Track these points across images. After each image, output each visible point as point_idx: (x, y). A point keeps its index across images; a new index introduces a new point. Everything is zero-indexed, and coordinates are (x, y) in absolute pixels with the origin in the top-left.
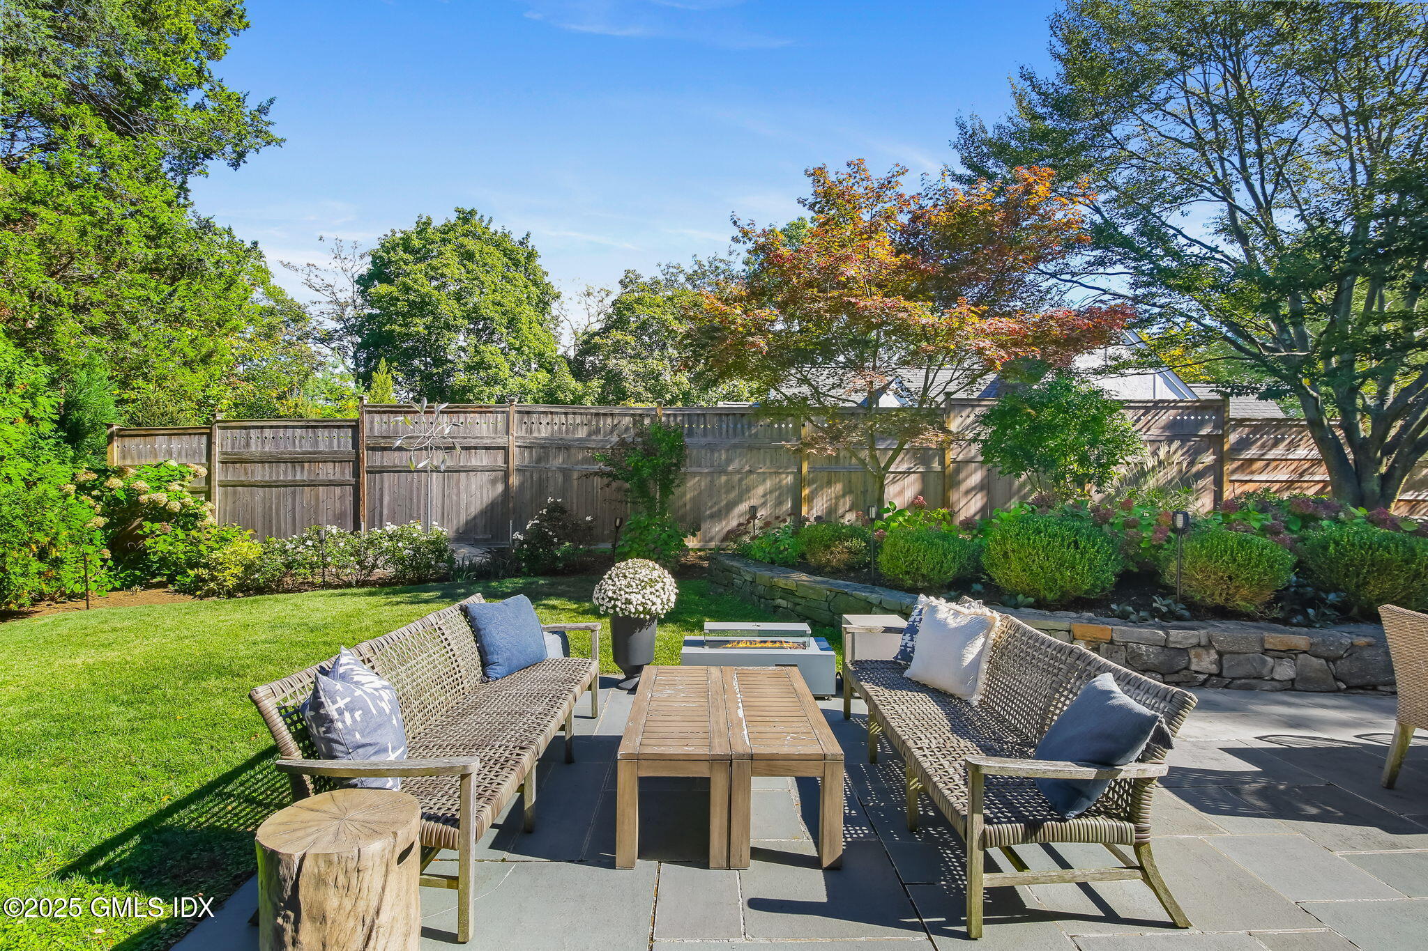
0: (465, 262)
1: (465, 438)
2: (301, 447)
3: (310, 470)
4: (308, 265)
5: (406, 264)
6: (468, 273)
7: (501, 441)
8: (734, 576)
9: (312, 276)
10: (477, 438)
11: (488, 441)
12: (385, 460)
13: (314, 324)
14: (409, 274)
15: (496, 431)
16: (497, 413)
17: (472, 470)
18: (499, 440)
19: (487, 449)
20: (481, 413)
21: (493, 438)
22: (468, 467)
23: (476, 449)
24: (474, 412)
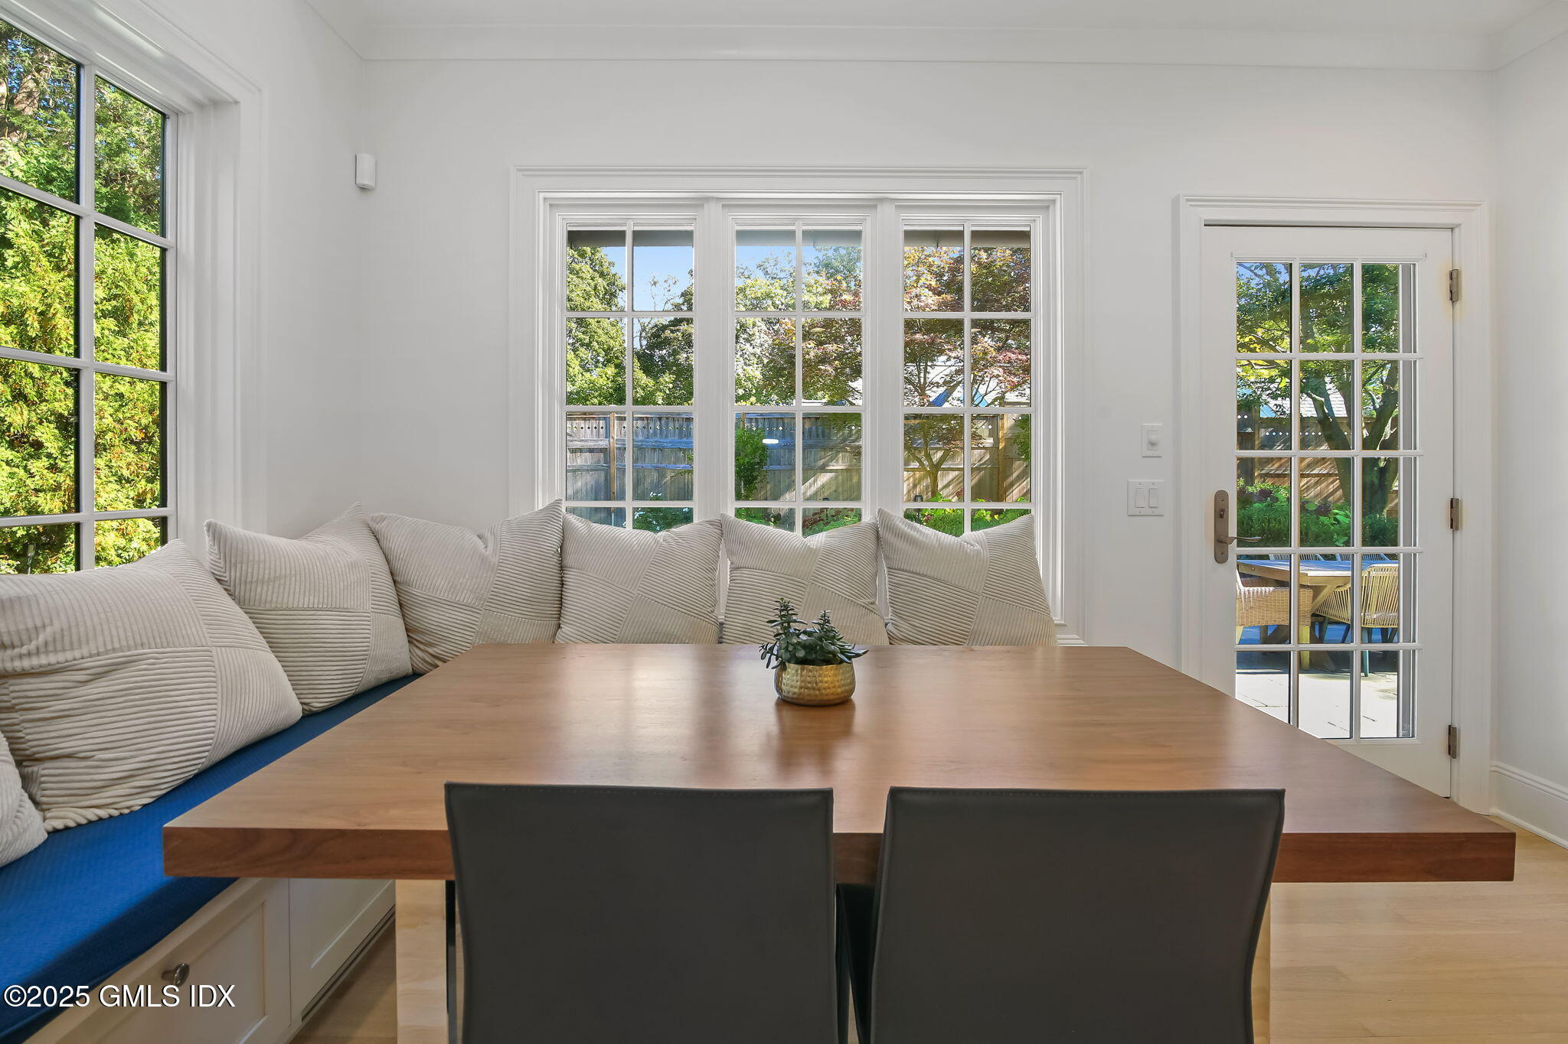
7: (603, 444)
10: (582, 441)
15: (598, 434)
16: (599, 419)
17: (579, 470)
18: (601, 443)
19: (591, 451)
20: (585, 419)
21: (597, 441)
22: (575, 466)
23: (581, 450)
24: (579, 419)
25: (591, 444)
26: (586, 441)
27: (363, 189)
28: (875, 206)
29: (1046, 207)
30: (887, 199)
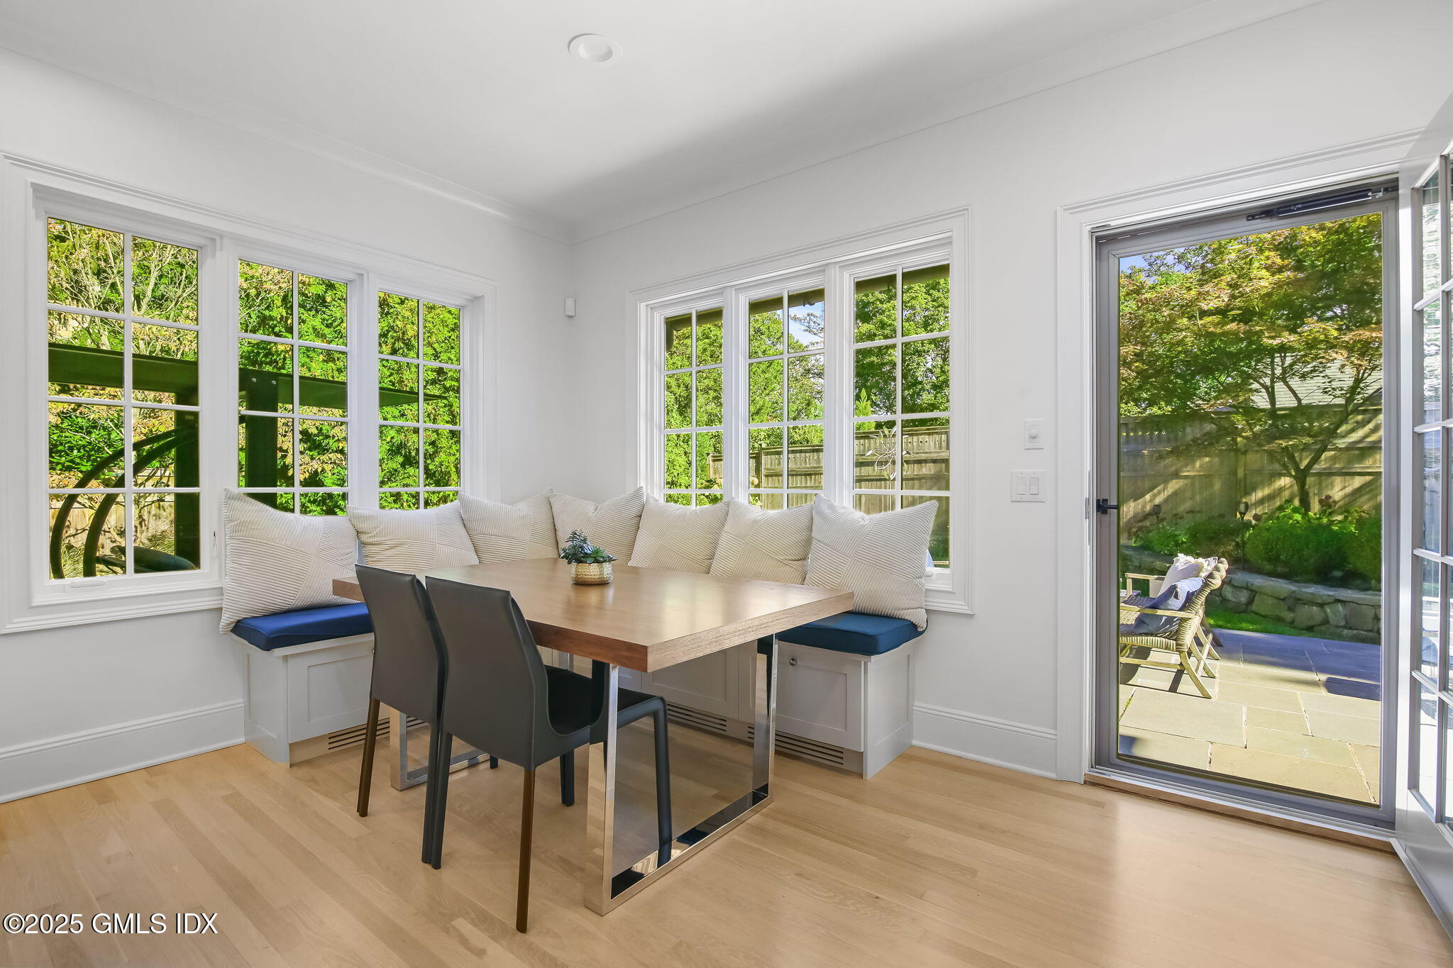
0: (931, 291)
1: (918, 453)
2: (810, 464)
3: (815, 480)
4: (808, 315)
5: (882, 302)
6: (934, 301)
7: (943, 455)
8: (1129, 563)
9: (812, 323)
10: (927, 453)
11: (935, 455)
12: (862, 471)
13: (813, 362)
14: (884, 312)
15: (941, 447)
16: (941, 433)
17: (923, 478)
18: (943, 454)
19: (934, 461)
20: (929, 434)
21: (939, 453)
22: (920, 475)
23: (925, 461)
24: (924, 434)
25: (934, 456)
26: (931, 453)
27: (570, 317)
28: (824, 270)
29: (948, 242)
30: (830, 263)
